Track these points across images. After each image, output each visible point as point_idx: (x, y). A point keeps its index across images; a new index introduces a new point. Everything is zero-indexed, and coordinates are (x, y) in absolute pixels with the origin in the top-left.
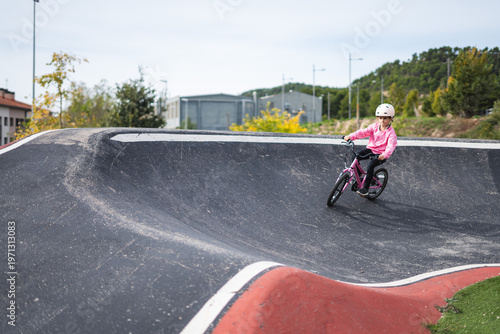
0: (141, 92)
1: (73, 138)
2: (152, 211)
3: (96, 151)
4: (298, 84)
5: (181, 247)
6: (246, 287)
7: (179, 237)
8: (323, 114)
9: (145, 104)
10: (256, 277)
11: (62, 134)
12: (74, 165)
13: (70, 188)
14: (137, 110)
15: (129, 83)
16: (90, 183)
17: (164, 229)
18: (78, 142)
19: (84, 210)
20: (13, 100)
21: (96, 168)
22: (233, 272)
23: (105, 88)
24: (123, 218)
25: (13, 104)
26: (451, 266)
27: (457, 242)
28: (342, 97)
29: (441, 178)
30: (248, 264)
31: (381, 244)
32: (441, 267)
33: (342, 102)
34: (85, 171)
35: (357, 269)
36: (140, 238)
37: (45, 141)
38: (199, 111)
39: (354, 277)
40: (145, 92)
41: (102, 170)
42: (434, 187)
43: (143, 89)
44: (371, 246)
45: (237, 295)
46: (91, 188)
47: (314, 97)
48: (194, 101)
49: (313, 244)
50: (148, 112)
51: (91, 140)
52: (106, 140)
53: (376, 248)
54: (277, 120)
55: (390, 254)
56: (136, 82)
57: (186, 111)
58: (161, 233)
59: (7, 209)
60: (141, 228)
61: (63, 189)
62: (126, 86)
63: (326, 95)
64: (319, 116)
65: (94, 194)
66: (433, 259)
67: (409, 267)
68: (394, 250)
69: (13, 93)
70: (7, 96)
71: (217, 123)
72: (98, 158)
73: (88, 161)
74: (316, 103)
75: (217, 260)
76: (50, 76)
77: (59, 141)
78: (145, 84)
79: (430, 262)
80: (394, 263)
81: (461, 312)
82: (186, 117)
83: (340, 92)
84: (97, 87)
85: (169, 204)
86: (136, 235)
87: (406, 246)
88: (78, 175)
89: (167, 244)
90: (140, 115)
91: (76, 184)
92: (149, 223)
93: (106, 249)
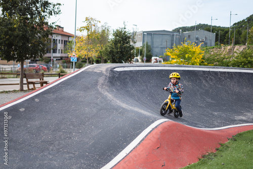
0: (124, 34)
1: (100, 69)
2: (128, 98)
3: (108, 75)
4: (204, 24)
5: (137, 113)
6: (156, 127)
7: (136, 109)
8: (216, 41)
9: (126, 39)
10: (160, 124)
11: (96, 67)
12: (101, 80)
13: (100, 89)
14: (122, 42)
15: (119, 29)
16: (107, 88)
17: (132, 106)
18: (102, 71)
19: (105, 98)
20: (63, 31)
21: (108, 82)
22: (153, 122)
23: (107, 27)
24: (118, 101)
25: (63, 33)
26: (241, 124)
27: (248, 114)
28: (227, 32)
29: (249, 87)
30: (158, 119)
31: (216, 113)
32: (237, 124)
33: (227, 35)
34: (105, 83)
35: (203, 122)
36: (124, 109)
37: (90, 70)
38: (152, 39)
39: (200, 126)
40: (126, 34)
41: (111, 82)
42: (245, 90)
43: (125, 32)
44: (212, 114)
45: (153, 129)
46: (107, 90)
47: (211, 33)
48: (150, 34)
49: (188, 112)
50: (127, 43)
51: (107, 70)
52: (112, 70)
53: (213, 115)
54: (189, 47)
55: (219, 117)
56: (122, 29)
57: (146, 38)
58: (131, 107)
59: (80, 96)
60: (124, 105)
61: (98, 90)
62: (117, 30)
63: (218, 31)
64: (213, 43)
65: (108, 92)
66: (236, 120)
67: (224, 123)
68: (221, 116)
69: (63, 28)
70: (60, 29)
71: (161, 45)
72: (109, 77)
73: (106, 79)
74: (212, 36)
75: (148, 118)
76: (84, 27)
77: (95, 70)
78: (127, 30)
79: (233, 122)
80: (219, 121)
81: (236, 140)
82: (146, 41)
83: (226, 30)
84: (102, 26)
85: (134, 96)
86: (122, 108)
87: (226, 115)
88: (103, 84)
89: (133, 111)
90: (124, 45)
91: (102, 88)
92: (127, 104)
93: (113, 112)
